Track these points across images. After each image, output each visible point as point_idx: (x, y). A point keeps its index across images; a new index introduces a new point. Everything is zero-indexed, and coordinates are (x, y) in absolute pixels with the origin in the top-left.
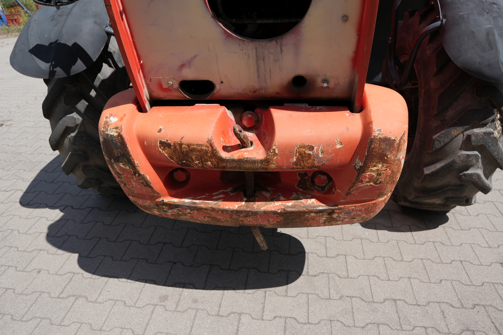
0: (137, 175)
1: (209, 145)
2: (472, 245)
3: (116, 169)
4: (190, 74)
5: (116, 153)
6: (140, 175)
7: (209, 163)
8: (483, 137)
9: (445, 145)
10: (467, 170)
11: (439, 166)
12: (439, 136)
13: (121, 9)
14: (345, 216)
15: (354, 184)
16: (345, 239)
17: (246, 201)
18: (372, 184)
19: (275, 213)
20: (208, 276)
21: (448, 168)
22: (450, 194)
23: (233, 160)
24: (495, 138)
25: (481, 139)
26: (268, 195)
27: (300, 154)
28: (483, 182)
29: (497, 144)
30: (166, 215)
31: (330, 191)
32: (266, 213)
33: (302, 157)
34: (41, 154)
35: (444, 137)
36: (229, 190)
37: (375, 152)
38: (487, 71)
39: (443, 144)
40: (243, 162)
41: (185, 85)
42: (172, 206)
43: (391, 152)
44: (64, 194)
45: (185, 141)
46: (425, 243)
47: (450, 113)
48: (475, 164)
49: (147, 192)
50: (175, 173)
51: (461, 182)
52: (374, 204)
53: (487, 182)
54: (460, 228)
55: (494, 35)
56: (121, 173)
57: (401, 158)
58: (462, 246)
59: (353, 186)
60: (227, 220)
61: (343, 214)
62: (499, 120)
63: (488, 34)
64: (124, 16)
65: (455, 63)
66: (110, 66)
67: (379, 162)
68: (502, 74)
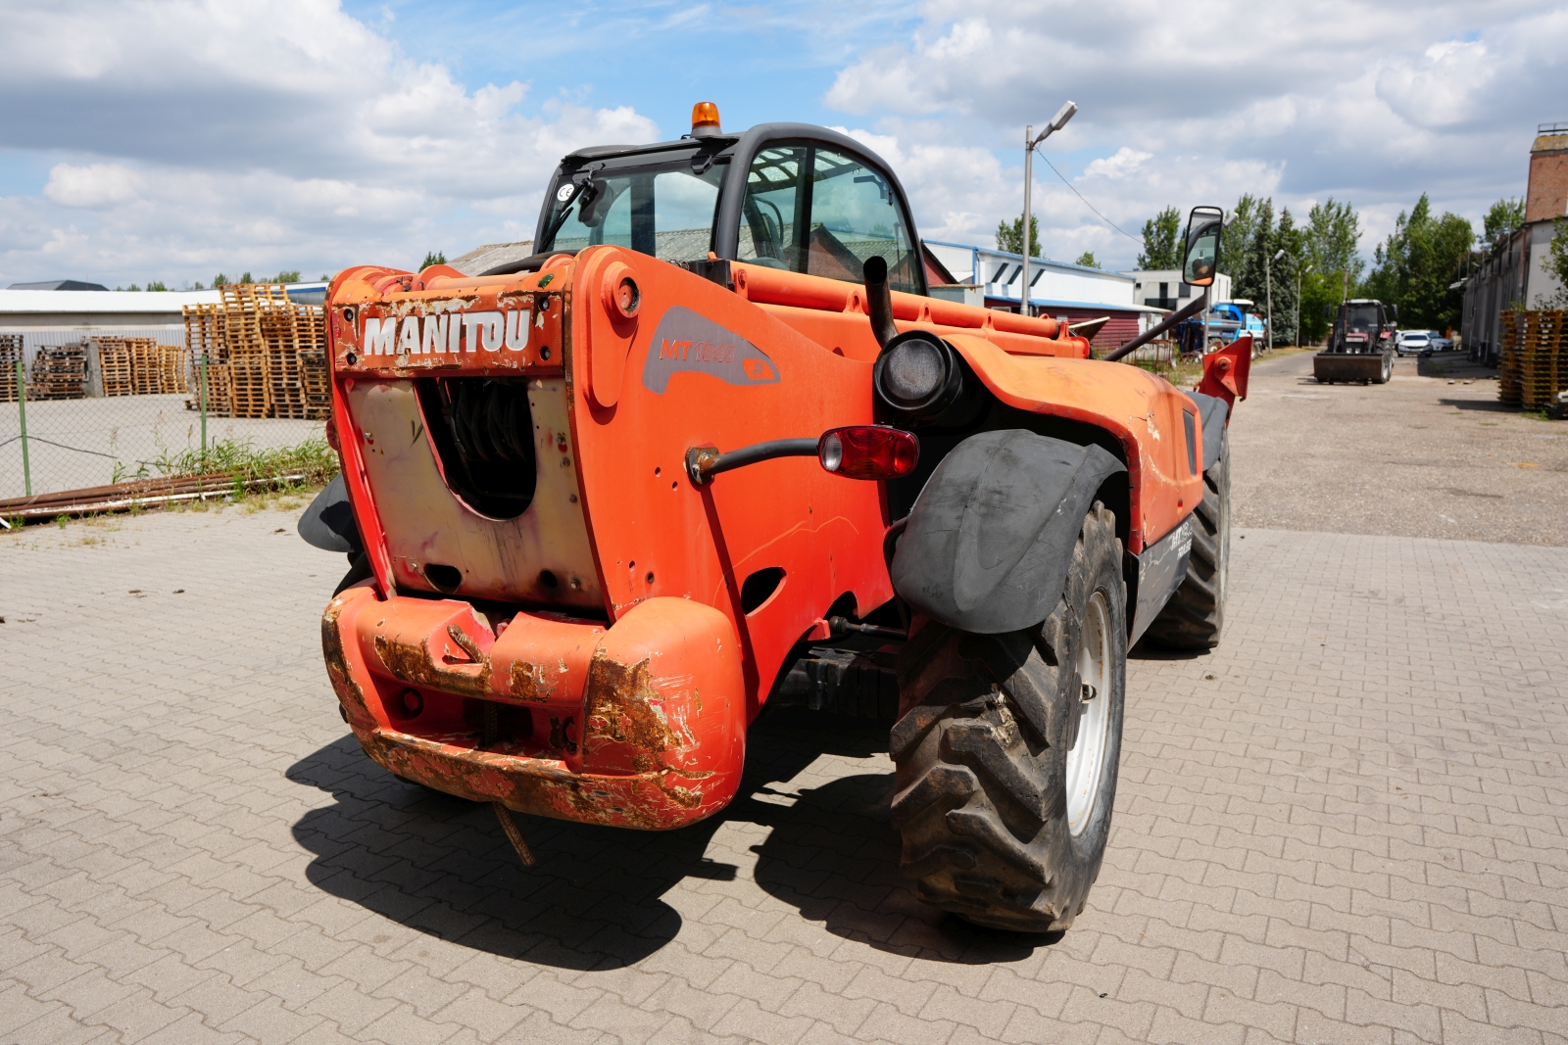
0: (348, 683)
1: (422, 649)
2: (1021, 1008)
4: (435, 556)
6: (351, 683)
7: (422, 675)
8: (969, 737)
9: (913, 746)
10: (958, 808)
11: (909, 791)
13: (363, 469)
14: (602, 800)
15: (584, 732)
16: (764, 939)
17: (474, 750)
18: (609, 737)
21: (922, 796)
24: (993, 741)
25: (965, 740)
26: (508, 747)
27: (517, 675)
28: (1006, 845)
29: (1001, 756)
32: (489, 769)
33: (520, 679)
35: (906, 730)
36: (466, 734)
37: (598, 682)
39: (904, 743)
42: (390, 744)
45: (400, 640)
46: (921, 980)
48: (972, 795)
49: (362, 716)
51: (953, 832)
52: (635, 782)
54: (1032, 977)
55: (957, 543)
58: (995, 1004)
59: (586, 737)
61: (594, 794)
62: (1007, 705)
63: (949, 542)
64: (365, 478)
67: (607, 700)
68: (959, 612)
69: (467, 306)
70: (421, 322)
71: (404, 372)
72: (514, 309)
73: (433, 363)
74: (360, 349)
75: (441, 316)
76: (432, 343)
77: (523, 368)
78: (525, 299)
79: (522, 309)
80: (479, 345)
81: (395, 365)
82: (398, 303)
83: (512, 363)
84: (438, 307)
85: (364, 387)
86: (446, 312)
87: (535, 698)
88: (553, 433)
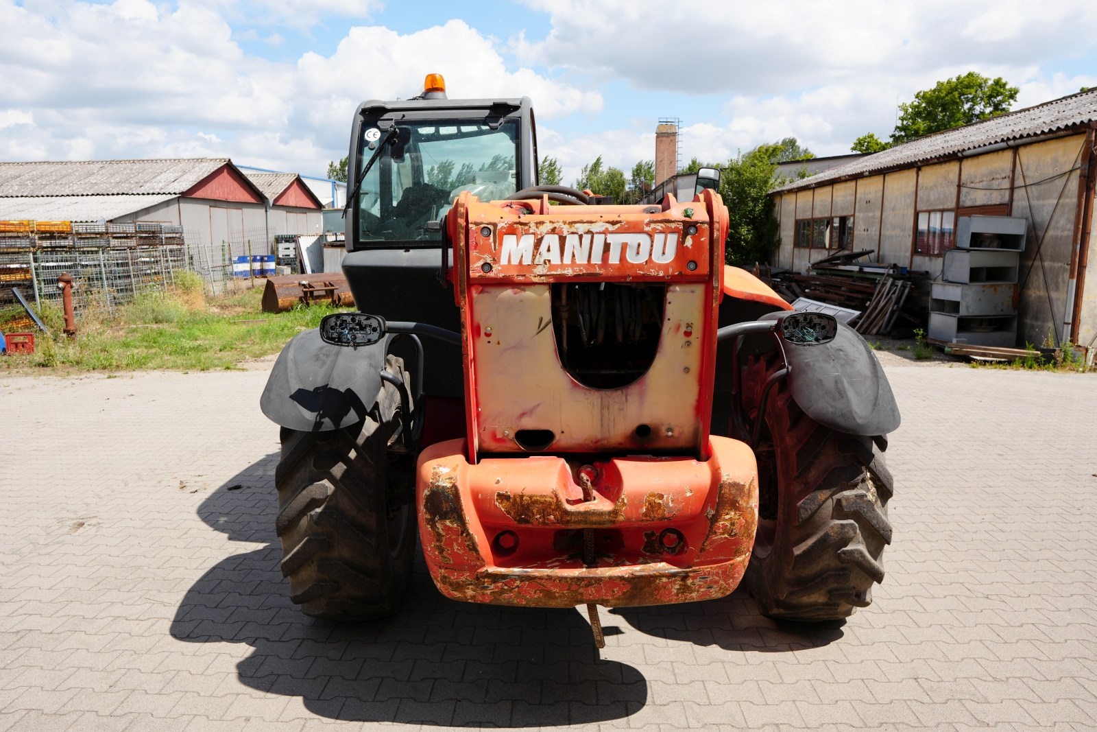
0: (464, 535)
1: (553, 496)
2: (877, 662)
3: (438, 529)
4: (529, 424)
5: (445, 507)
6: (468, 534)
7: (552, 517)
8: (855, 501)
9: (814, 513)
10: (846, 546)
11: (810, 542)
12: (804, 503)
14: (701, 583)
15: (708, 536)
16: (699, 664)
17: (587, 568)
18: (726, 536)
19: (622, 578)
20: (511, 712)
21: (823, 543)
22: (833, 585)
23: (579, 513)
24: (869, 501)
25: (853, 503)
26: (611, 561)
27: (650, 504)
28: (868, 562)
29: (874, 510)
30: (483, 594)
31: (682, 551)
32: (611, 579)
33: (652, 507)
34: (177, 567)
35: (810, 503)
36: (564, 558)
37: (726, 498)
38: (841, 421)
39: (810, 512)
40: (590, 514)
41: (522, 436)
42: (495, 578)
43: (742, 499)
44: (245, 623)
45: (528, 492)
46: (812, 662)
47: (813, 474)
48: (854, 537)
49: (468, 560)
50: (501, 538)
51: (842, 563)
52: (732, 565)
53: (876, 563)
54: (860, 644)
55: (842, 383)
56: (444, 534)
57: (753, 506)
58: (863, 664)
59: (706, 540)
60: (563, 593)
61: (698, 580)
62: (871, 479)
63: (836, 382)
65: (807, 413)
66: (375, 420)
67: (731, 509)
68: (858, 424)
69: (611, 228)
70: (562, 240)
71: (542, 278)
72: (661, 232)
73: (574, 272)
74: (496, 260)
75: (584, 235)
76: (574, 256)
77: (668, 276)
78: (673, 226)
79: (670, 233)
80: (623, 258)
81: (532, 272)
82: (537, 223)
83: (658, 272)
84: (581, 228)
85: (494, 291)
86: (589, 232)
87: (663, 518)
88: (682, 323)
